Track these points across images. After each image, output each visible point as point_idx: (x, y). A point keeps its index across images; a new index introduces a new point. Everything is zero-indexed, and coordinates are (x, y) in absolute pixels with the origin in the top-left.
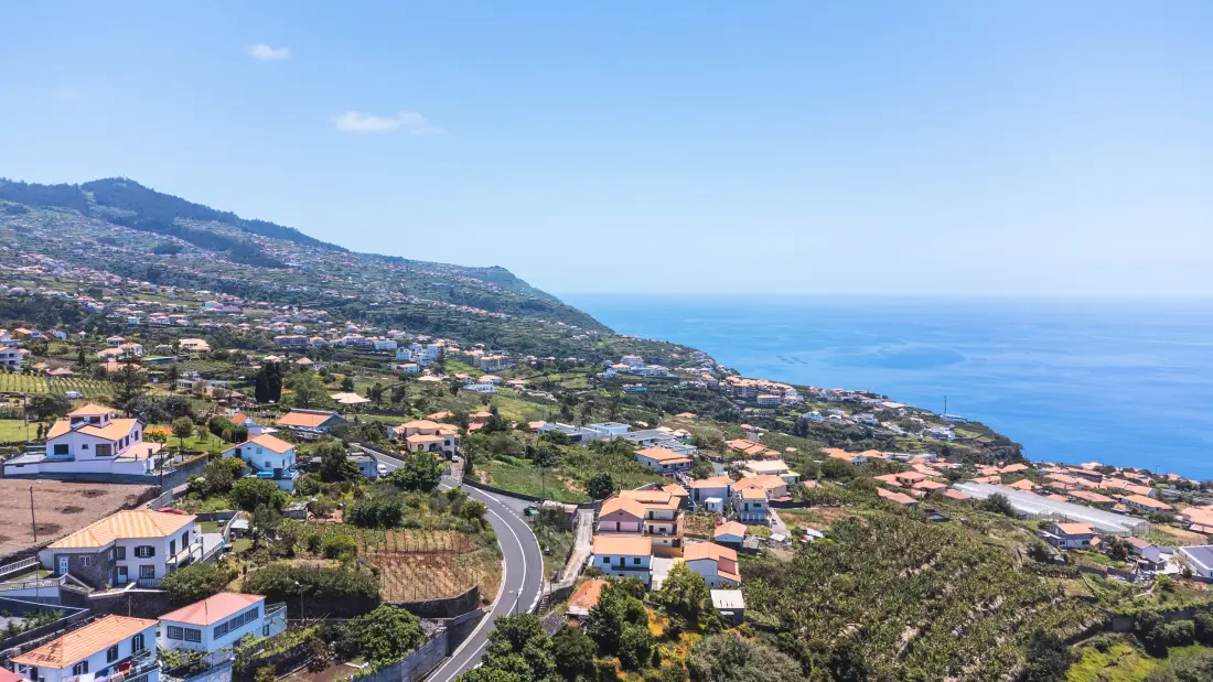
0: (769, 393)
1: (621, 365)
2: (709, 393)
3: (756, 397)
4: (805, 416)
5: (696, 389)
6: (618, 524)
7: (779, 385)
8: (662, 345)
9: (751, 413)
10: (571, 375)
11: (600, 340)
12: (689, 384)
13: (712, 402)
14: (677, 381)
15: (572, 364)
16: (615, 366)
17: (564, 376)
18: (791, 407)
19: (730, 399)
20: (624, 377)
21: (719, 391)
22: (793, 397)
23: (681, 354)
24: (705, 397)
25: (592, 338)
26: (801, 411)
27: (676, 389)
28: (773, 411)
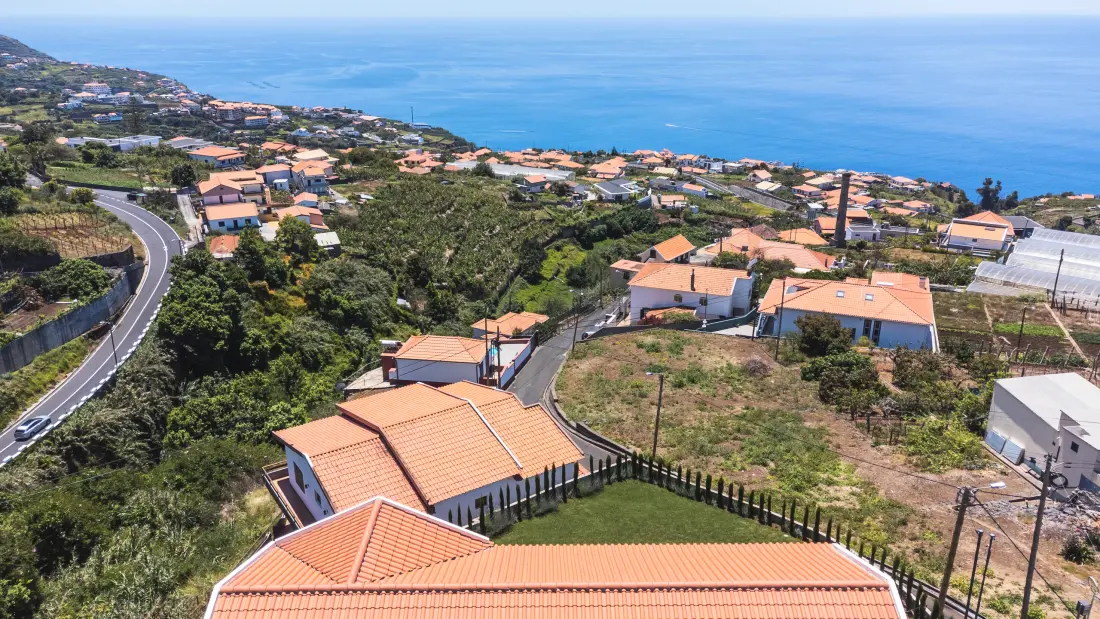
0: (255, 114)
1: (84, 94)
2: (194, 119)
3: (243, 119)
4: (293, 133)
5: (179, 115)
6: (221, 198)
7: (266, 107)
8: (123, 72)
9: (241, 135)
10: (25, 107)
11: (43, 69)
12: (169, 111)
13: (199, 127)
14: (155, 108)
15: (23, 96)
16: (77, 95)
17: (17, 108)
18: (280, 127)
19: (218, 123)
20: (92, 106)
21: (204, 115)
22: (279, 117)
23: (147, 81)
24: (191, 122)
25: (33, 66)
26: (288, 129)
27: (156, 117)
28: (262, 131)
